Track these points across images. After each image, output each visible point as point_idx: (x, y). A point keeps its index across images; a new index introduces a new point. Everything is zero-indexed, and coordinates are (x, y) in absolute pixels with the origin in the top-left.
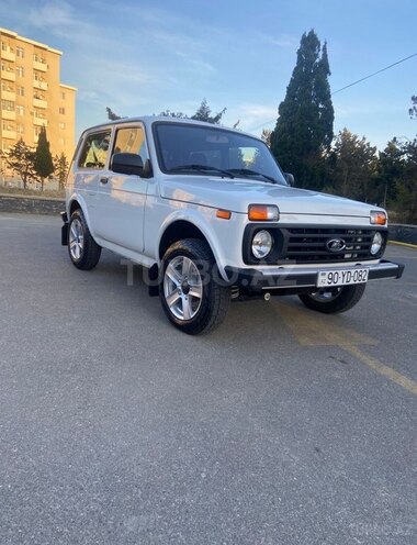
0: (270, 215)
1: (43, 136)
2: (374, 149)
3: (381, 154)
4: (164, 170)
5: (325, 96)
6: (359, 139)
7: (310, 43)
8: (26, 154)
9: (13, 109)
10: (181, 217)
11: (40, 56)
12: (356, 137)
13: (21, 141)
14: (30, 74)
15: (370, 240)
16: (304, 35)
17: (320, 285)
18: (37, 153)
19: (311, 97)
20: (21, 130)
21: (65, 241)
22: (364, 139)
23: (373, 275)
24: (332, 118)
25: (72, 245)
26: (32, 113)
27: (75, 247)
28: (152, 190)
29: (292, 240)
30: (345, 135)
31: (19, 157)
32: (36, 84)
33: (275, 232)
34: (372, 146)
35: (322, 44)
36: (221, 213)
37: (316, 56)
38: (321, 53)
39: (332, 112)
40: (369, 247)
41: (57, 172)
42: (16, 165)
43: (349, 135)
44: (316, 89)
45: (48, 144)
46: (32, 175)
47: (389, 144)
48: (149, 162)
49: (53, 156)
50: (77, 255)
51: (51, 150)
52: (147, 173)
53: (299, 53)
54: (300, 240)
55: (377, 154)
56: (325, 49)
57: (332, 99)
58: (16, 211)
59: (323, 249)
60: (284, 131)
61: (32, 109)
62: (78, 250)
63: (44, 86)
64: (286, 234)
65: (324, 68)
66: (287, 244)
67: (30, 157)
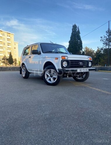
0: (66, 58)
1: (10, 54)
2: (94, 51)
3: (96, 52)
4: (43, 52)
5: (79, 39)
6: (90, 49)
7: (75, 27)
8: (6, 59)
9: (2, 48)
10: (48, 61)
11: (9, 35)
12: (89, 48)
13: (5, 56)
14: (6, 40)
15: (88, 63)
16: (73, 25)
17: (78, 72)
18: (9, 58)
19: (76, 39)
20: (4, 53)
21: (21, 73)
22: (91, 49)
23: (90, 70)
24: (82, 44)
25: (23, 73)
26: (7, 49)
27: (23, 74)
28: (41, 57)
29: (71, 63)
30: (86, 48)
31: (4, 60)
32: (8, 42)
33: (67, 61)
34: (93, 50)
35: (78, 27)
36: (56, 58)
37: (76, 30)
38: (78, 29)
39: (82, 42)
40: (88, 65)
41: (14, 63)
42: (4, 62)
43: (87, 48)
44: (77, 37)
45: (12, 56)
46: (8, 64)
47: (98, 49)
48: (40, 51)
49: (13, 59)
50: (24, 76)
51: (13, 57)
52: (40, 54)
53: (72, 29)
54: (73, 63)
55: (95, 52)
56: (78, 28)
57: (81, 39)
58: (6, 70)
59: (78, 65)
60: (71, 47)
61: (7, 48)
62: (24, 74)
63: (10, 42)
64: (70, 62)
65: (79, 32)
66: (70, 64)
67: (7, 60)
